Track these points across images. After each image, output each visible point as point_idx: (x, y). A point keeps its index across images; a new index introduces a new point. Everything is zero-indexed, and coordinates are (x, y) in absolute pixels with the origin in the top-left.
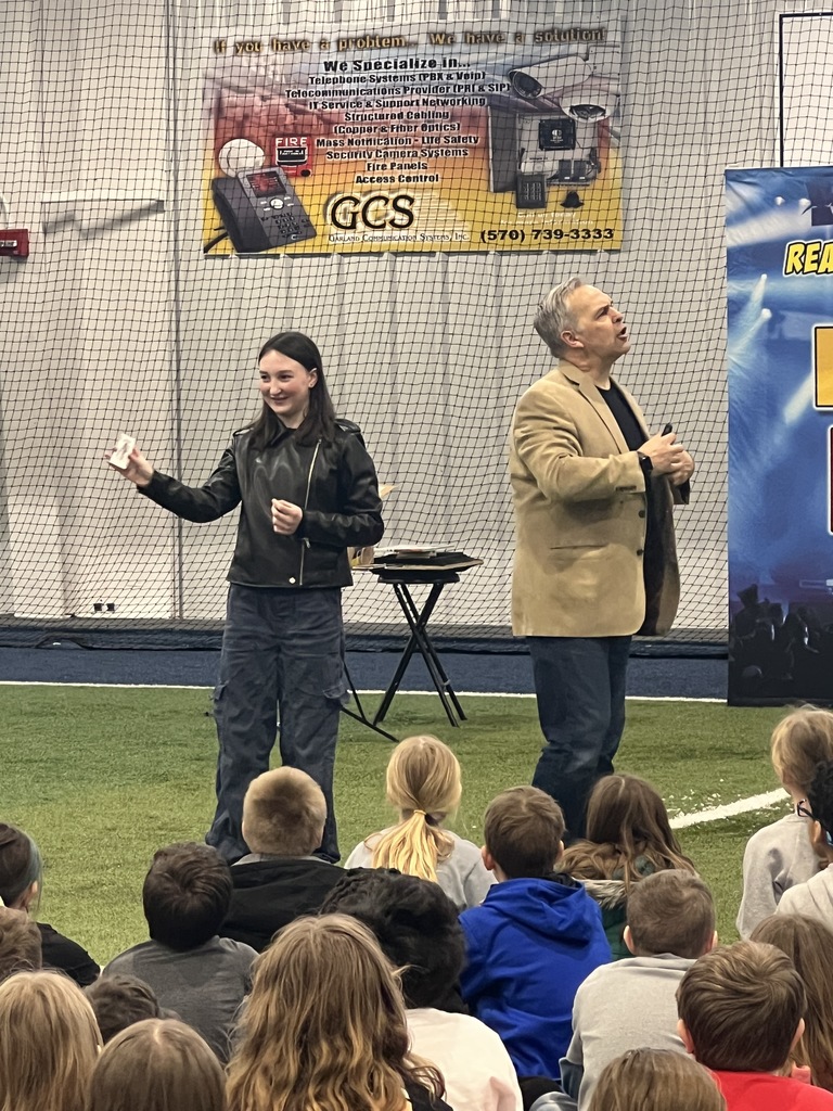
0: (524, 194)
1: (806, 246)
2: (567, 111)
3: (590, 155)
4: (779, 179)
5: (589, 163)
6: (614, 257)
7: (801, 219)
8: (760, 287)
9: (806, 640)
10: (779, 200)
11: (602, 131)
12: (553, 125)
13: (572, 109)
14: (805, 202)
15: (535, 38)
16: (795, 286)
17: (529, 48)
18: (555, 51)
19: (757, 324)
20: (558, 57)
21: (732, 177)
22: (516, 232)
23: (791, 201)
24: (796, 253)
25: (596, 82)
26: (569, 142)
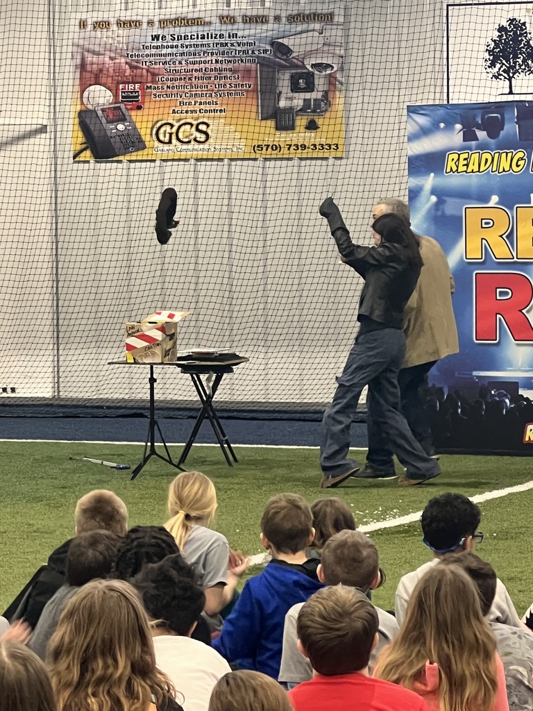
0: (281, 121)
1: (459, 155)
2: (309, 67)
3: (323, 96)
4: (441, 112)
5: (323, 101)
6: (338, 162)
7: (455, 137)
8: (429, 181)
9: (459, 411)
10: (442, 125)
11: (331, 80)
12: (301, 76)
13: (313, 66)
14: (458, 126)
15: (288, 20)
16: (453, 181)
17: (284, 26)
18: (299, 28)
19: (428, 206)
20: (301, 32)
21: (412, 110)
22: (276, 145)
23: (449, 125)
24: (453, 160)
25: (326, 48)
26: (310, 88)
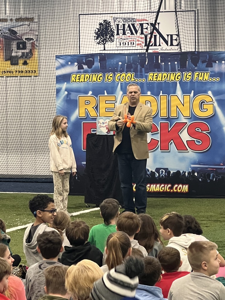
0: (13, 61)
1: (76, 75)
2: (24, 40)
3: (30, 51)
4: (69, 58)
5: (29, 53)
6: (35, 78)
7: (75, 68)
8: (64, 86)
9: (77, 178)
10: (69, 63)
11: (33, 45)
12: (21, 43)
13: (26, 39)
14: (76, 64)
15: (16, 20)
16: (74, 86)
17: (14, 23)
18: (20, 24)
19: (64, 95)
21: (58, 57)
22: (11, 71)
23: (72, 63)
24: (74, 77)
26: (24, 48)
